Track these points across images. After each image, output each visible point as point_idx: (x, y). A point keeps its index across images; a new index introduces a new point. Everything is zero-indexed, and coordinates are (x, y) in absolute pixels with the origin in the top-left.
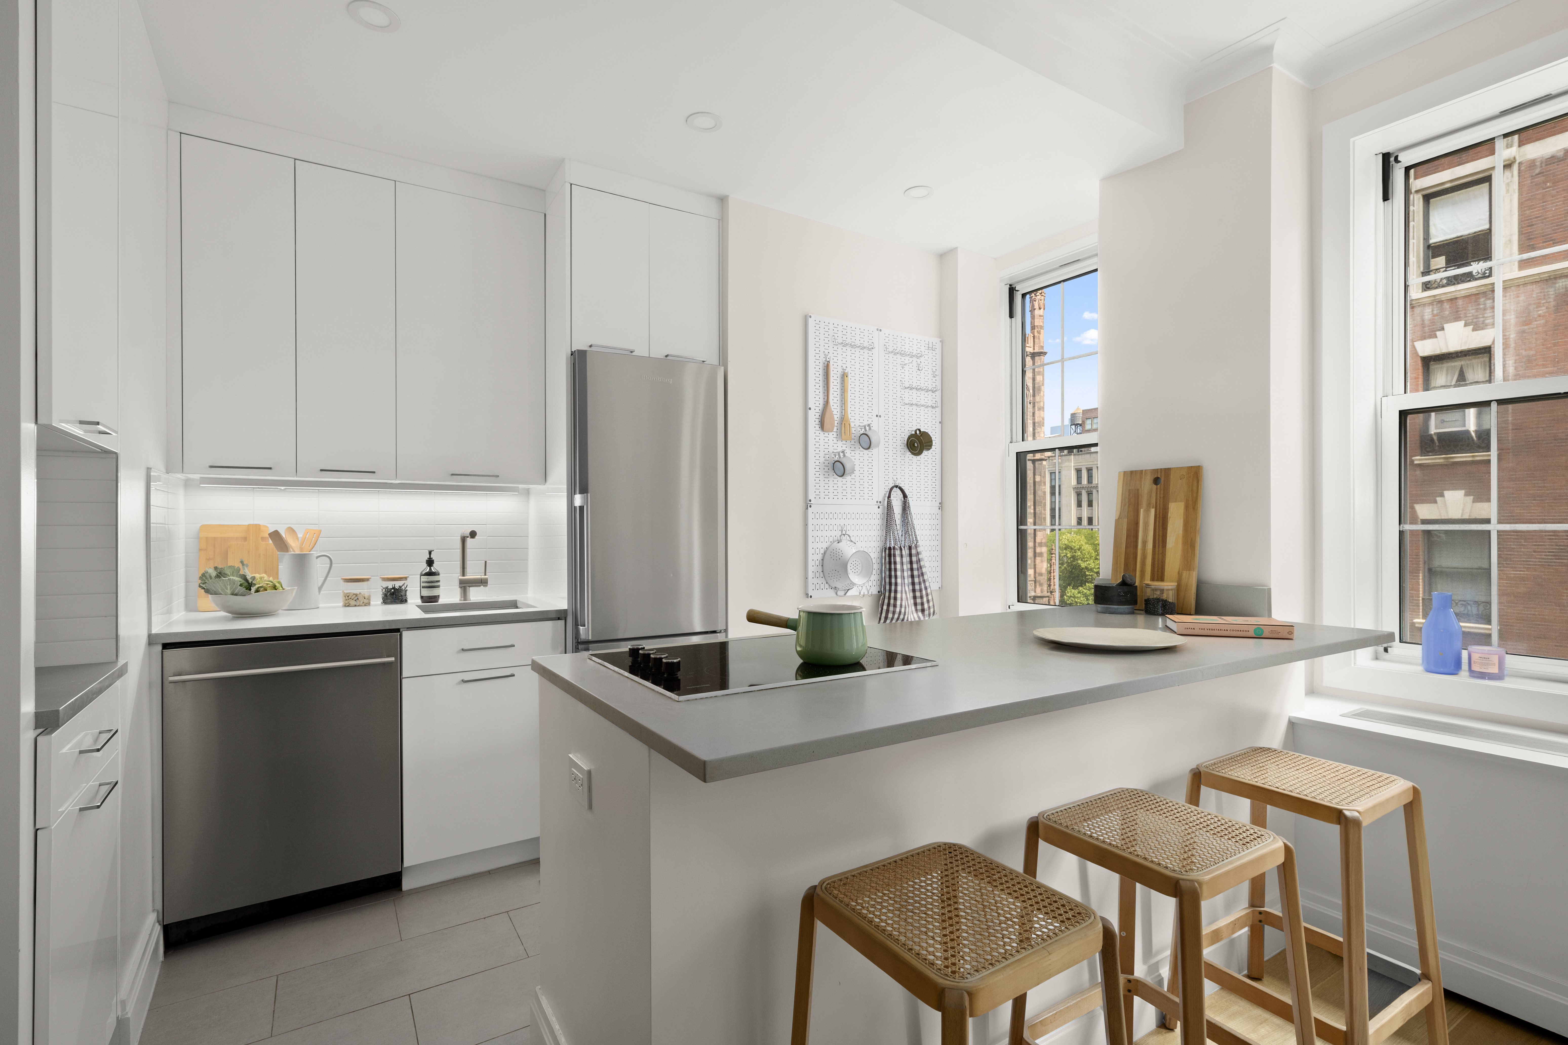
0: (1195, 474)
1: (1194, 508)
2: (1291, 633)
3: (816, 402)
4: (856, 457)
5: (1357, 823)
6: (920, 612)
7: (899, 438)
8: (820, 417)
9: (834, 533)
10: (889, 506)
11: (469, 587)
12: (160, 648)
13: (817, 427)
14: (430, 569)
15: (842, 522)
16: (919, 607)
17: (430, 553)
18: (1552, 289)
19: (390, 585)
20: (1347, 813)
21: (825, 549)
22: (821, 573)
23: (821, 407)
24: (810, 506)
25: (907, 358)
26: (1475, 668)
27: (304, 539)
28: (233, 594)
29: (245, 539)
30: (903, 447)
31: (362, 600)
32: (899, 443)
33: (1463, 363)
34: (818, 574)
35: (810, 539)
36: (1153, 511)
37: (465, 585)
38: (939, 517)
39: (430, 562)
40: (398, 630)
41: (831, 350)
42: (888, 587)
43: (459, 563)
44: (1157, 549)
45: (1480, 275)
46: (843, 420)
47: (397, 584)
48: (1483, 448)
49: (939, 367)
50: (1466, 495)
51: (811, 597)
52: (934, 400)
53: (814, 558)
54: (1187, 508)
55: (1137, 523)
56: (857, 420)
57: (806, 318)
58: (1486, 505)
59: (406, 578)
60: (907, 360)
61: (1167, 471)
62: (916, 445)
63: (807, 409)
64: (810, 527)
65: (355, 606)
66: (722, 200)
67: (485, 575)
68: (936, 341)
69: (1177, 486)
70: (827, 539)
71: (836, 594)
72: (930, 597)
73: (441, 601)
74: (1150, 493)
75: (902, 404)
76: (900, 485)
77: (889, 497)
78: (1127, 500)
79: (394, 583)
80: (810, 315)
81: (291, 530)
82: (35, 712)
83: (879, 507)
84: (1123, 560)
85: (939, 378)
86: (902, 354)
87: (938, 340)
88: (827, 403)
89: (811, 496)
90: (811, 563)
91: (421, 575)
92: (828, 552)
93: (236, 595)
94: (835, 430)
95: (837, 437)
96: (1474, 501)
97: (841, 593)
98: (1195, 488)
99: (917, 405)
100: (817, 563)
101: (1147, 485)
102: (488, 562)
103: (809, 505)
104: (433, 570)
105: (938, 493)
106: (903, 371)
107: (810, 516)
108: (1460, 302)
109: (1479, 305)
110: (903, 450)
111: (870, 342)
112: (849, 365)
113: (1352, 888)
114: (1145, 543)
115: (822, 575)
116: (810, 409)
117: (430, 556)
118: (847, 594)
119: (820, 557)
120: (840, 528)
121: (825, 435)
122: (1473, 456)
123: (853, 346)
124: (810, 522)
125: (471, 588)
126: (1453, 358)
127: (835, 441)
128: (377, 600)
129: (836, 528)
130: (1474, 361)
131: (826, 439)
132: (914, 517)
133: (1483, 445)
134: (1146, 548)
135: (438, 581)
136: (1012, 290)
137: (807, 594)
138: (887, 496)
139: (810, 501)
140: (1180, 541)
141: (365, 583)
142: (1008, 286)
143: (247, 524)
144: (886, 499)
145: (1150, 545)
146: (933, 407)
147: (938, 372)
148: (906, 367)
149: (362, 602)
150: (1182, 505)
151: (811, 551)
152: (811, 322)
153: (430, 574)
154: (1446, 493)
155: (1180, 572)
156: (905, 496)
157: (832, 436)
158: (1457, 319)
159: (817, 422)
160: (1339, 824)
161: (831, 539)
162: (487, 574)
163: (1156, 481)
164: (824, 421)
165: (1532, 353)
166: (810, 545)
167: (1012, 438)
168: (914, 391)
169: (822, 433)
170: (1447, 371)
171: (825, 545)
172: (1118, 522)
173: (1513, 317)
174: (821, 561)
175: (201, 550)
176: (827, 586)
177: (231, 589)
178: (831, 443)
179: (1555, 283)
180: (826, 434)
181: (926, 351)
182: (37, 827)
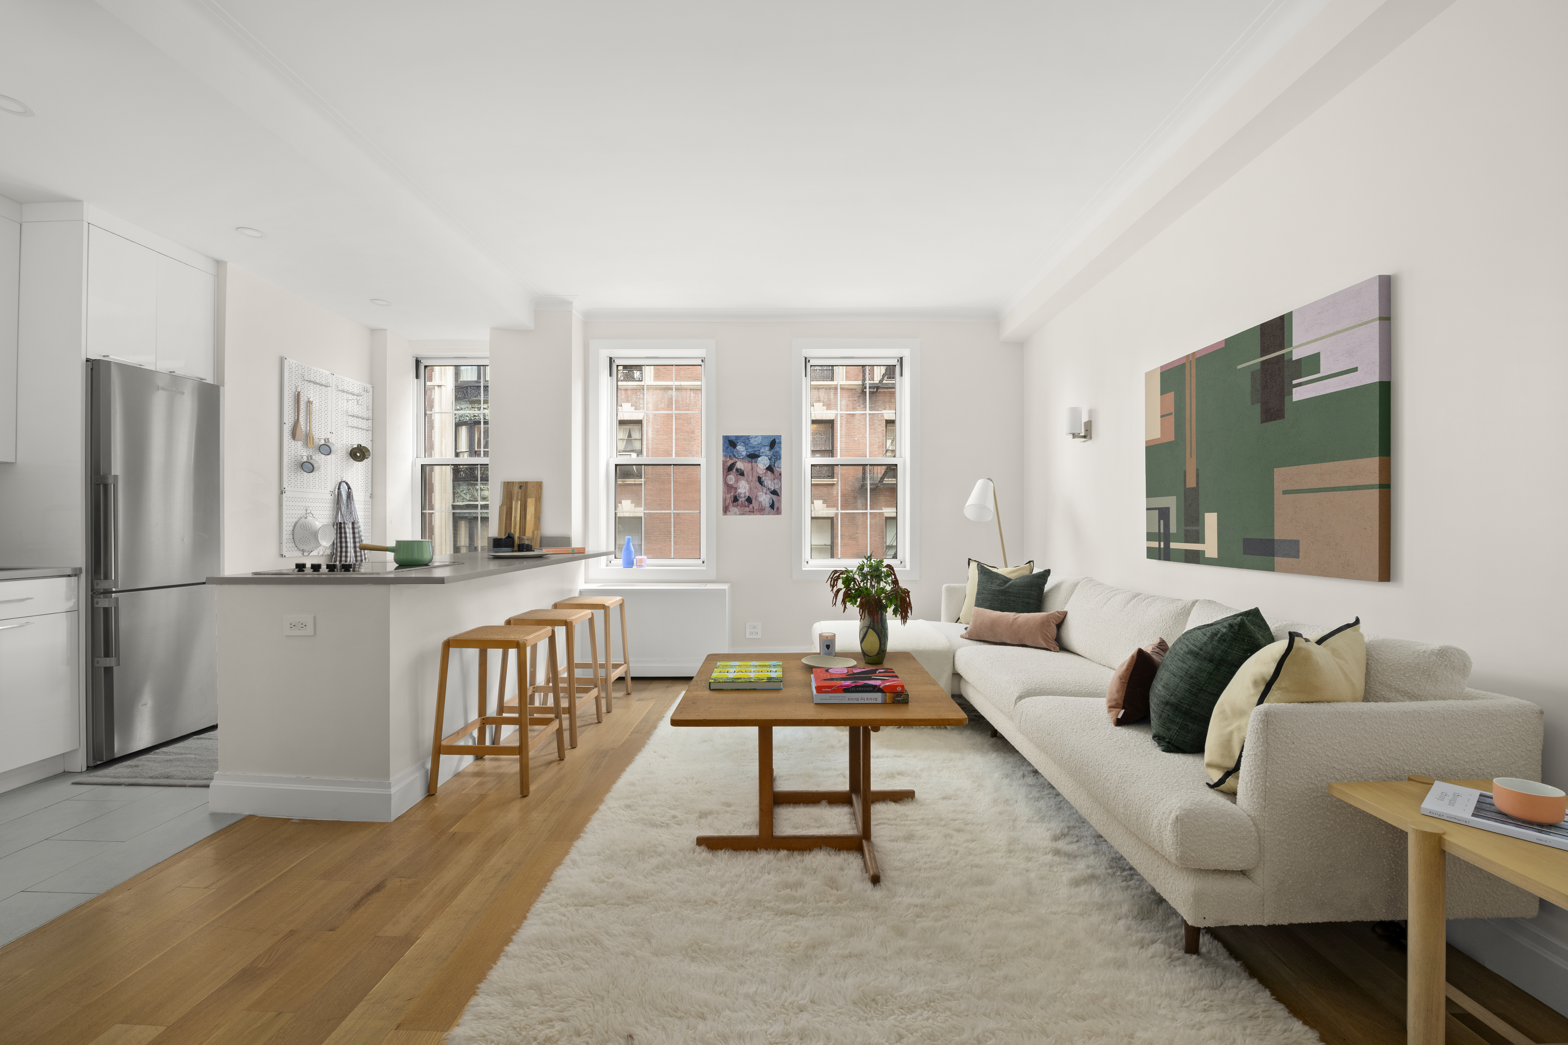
0: (539, 485)
1: (539, 501)
2: (584, 550)
3: (289, 419)
4: (319, 459)
5: (609, 607)
7: (346, 449)
8: (292, 430)
9: (301, 512)
10: (339, 494)
13: (290, 437)
15: (305, 504)
18: (666, 395)
20: (606, 605)
21: (296, 523)
22: (292, 540)
23: (293, 423)
24: (285, 492)
25: (350, 396)
26: (638, 564)
30: (349, 455)
32: (346, 452)
33: (630, 427)
34: (290, 541)
35: (285, 516)
36: (519, 502)
38: (370, 503)
41: (300, 384)
42: (339, 549)
44: (522, 520)
45: (637, 379)
46: (308, 434)
48: (639, 477)
49: (370, 404)
50: (632, 503)
51: (285, 556)
52: (367, 426)
53: (287, 529)
54: (536, 501)
55: (511, 508)
56: (320, 434)
57: (282, 360)
58: (641, 508)
60: (351, 397)
61: (526, 483)
62: (358, 454)
63: (281, 423)
64: (285, 507)
66: (221, 264)
68: (369, 386)
69: (531, 490)
70: (296, 516)
71: (303, 554)
72: (366, 556)
74: (518, 493)
75: (347, 425)
76: (347, 481)
77: (339, 489)
78: (506, 496)
80: (285, 357)
83: (332, 495)
84: (505, 524)
85: (371, 412)
86: (347, 393)
87: (371, 386)
88: (297, 421)
89: (285, 485)
90: (285, 533)
92: (297, 525)
94: (302, 440)
95: (304, 445)
96: (635, 507)
97: (306, 554)
98: (540, 492)
99: (357, 428)
100: (289, 532)
101: (516, 489)
103: (283, 491)
105: (370, 487)
106: (348, 404)
107: (285, 499)
108: (629, 392)
109: (637, 395)
110: (349, 458)
111: (326, 381)
112: (312, 396)
113: (607, 629)
114: (515, 518)
115: (293, 541)
116: (285, 423)
118: (311, 554)
119: (291, 528)
120: (305, 508)
122: (635, 481)
123: (315, 383)
124: (284, 503)
126: (626, 423)
127: (303, 448)
129: (302, 508)
130: (635, 427)
131: (296, 446)
132: (355, 502)
133: (639, 475)
134: (516, 520)
136: (418, 362)
137: (282, 555)
138: (337, 487)
139: (285, 488)
140: (533, 516)
142: (415, 359)
144: (337, 490)
145: (518, 519)
146: (368, 431)
147: (370, 408)
148: (350, 401)
150: (533, 500)
151: (285, 524)
152: (286, 363)
154: (623, 501)
155: (533, 531)
156: (349, 488)
157: (300, 443)
158: (628, 401)
159: (290, 433)
160: (604, 609)
161: (299, 516)
163: (520, 487)
164: (295, 433)
165: (659, 427)
166: (285, 520)
167: (417, 455)
168: (355, 418)
169: (293, 441)
170: (623, 430)
171: (295, 520)
172: (501, 508)
173: (651, 406)
174: (292, 531)
176: (296, 549)
178: (301, 449)
179: (667, 392)
180: (296, 442)
181: (363, 392)
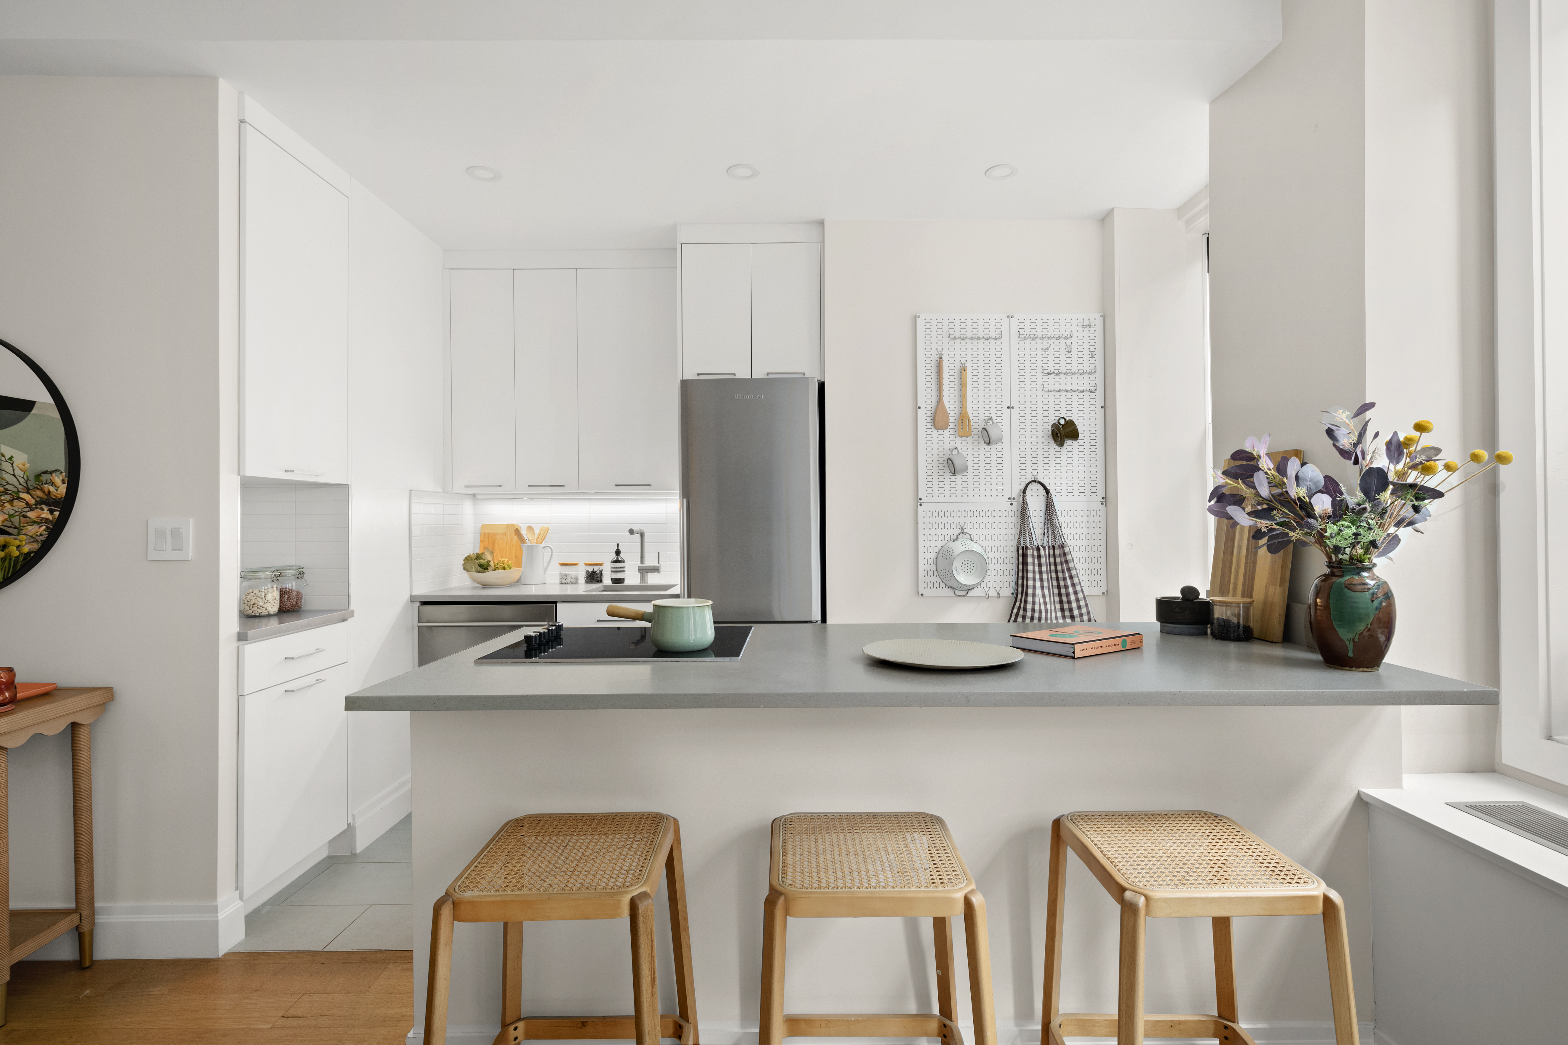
3: (927, 400)
4: (980, 452)
6: (1068, 618)
7: (1040, 429)
8: (932, 415)
9: (951, 532)
10: (1024, 503)
11: (647, 572)
12: (418, 604)
13: (929, 425)
14: (618, 558)
15: (962, 520)
16: (1067, 613)
17: (618, 545)
19: (590, 569)
21: (940, 547)
22: (935, 571)
23: (934, 405)
24: (921, 505)
25: (1051, 341)
27: (539, 534)
28: (477, 572)
29: (505, 534)
30: (1046, 437)
31: (569, 580)
32: (1040, 434)
34: (931, 573)
35: (922, 538)
37: (644, 571)
38: (1102, 513)
39: (618, 553)
40: (555, 603)
41: (946, 346)
43: (639, 554)
44: (1249, 557)
46: (963, 417)
47: (596, 569)
49: (1099, 346)
51: (922, 594)
52: (1093, 383)
53: (926, 557)
56: (977, 415)
57: (914, 319)
59: (601, 564)
60: (1051, 343)
62: (1060, 434)
63: (917, 408)
64: (922, 526)
65: (566, 583)
66: (821, 223)
67: (659, 563)
68: (1094, 317)
70: (942, 538)
71: (956, 594)
73: (627, 582)
75: (1044, 391)
76: (1041, 480)
77: (1024, 492)
79: (593, 567)
80: (918, 315)
81: (530, 528)
82: (238, 633)
83: (1012, 504)
84: (1220, 569)
85: (1099, 358)
86: (1044, 337)
87: (1098, 316)
88: (940, 400)
89: (923, 496)
90: (922, 562)
91: (611, 562)
92: (943, 550)
93: (479, 572)
94: (952, 425)
95: (955, 433)
97: (960, 593)
99: (1067, 391)
100: (930, 561)
102: (660, 553)
103: (919, 504)
104: (619, 559)
105: (1101, 487)
106: (1046, 356)
107: (922, 514)
110: (1046, 443)
111: (998, 331)
112: (969, 358)
115: (936, 574)
116: (920, 407)
117: (618, 548)
118: (969, 595)
119: (933, 555)
120: (959, 526)
121: (939, 433)
123: (975, 338)
124: (922, 520)
125: (648, 574)
127: (952, 437)
128: (582, 579)
129: (953, 526)
131: (941, 437)
134: (1241, 554)
135: (624, 567)
137: (918, 592)
138: (1021, 492)
139: (921, 499)
141: (576, 567)
142: (1206, 236)
143: (507, 524)
144: (1019, 496)
146: (1091, 391)
147: (1099, 351)
148: (1050, 351)
149: (569, 581)
151: (922, 550)
152: (921, 321)
153: (617, 561)
155: (1267, 587)
156: (1048, 491)
157: (948, 433)
159: (929, 420)
161: (948, 538)
162: (660, 563)
164: (937, 418)
166: (922, 544)
168: (1062, 376)
169: (935, 431)
171: (939, 544)
174: (935, 560)
175: (481, 541)
176: (942, 585)
177: (475, 568)
178: (947, 440)
180: (941, 432)
181: (1081, 329)
182: (239, 694)
